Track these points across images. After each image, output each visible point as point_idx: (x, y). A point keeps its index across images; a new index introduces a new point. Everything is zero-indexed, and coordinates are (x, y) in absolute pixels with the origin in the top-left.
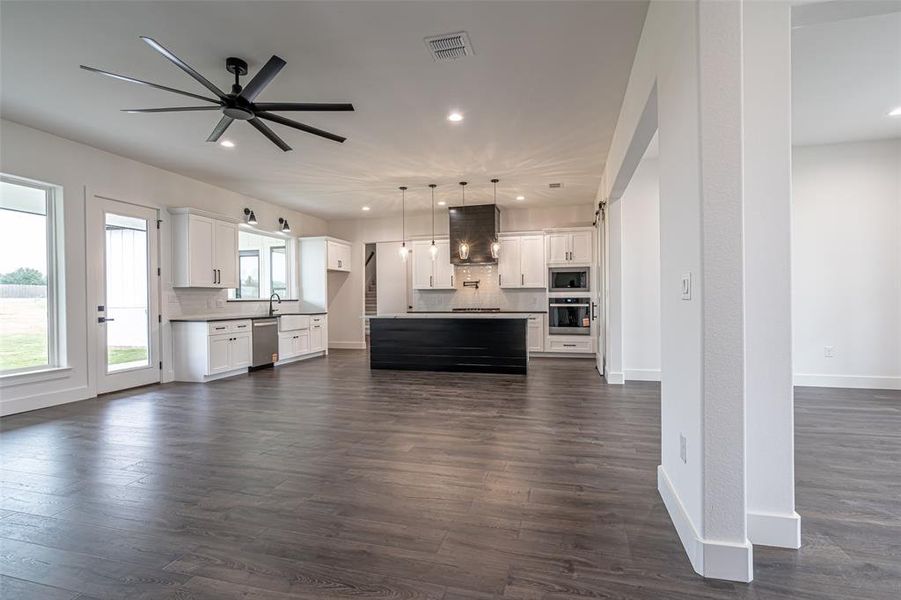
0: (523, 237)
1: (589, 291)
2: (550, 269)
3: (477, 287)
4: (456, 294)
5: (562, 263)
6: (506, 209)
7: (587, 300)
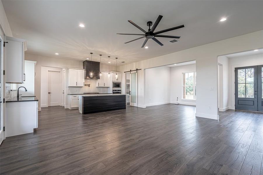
0: (105, 73)
1: (121, 88)
2: (113, 82)
3: (89, 86)
4: (82, 88)
5: (116, 81)
6: (103, 64)
7: (121, 90)
